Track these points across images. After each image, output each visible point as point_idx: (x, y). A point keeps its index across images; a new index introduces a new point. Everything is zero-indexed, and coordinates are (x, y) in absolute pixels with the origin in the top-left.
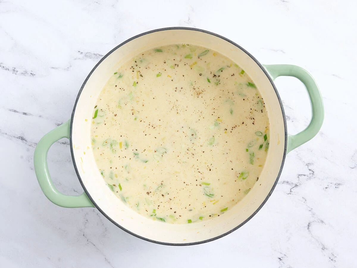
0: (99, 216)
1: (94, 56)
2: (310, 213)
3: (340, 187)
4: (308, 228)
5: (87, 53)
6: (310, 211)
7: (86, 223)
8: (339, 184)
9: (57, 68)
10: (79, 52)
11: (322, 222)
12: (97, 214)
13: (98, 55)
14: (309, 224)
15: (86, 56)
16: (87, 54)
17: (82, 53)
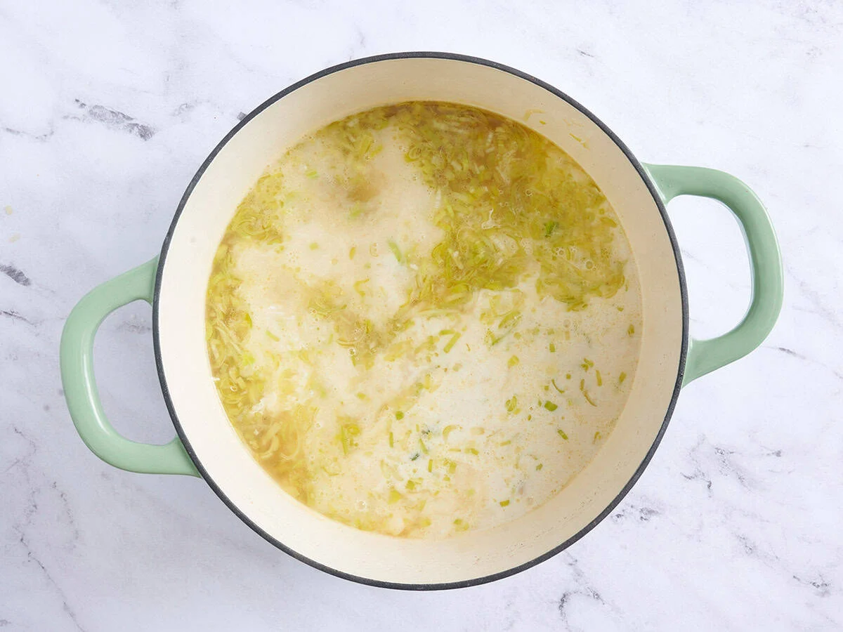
0: (65, 500)
1: (111, 117)
2: (571, 570)
3: (654, 518)
4: (561, 606)
5: (96, 106)
6: (571, 564)
7: (33, 511)
8: (651, 512)
9: (18, 132)
10: (77, 101)
11: (597, 596)
12: (61, 494)
13: (121, 115)
14: (565, 596)
15: (91, 113)
16: (96, 110)
17: (83, 105)
